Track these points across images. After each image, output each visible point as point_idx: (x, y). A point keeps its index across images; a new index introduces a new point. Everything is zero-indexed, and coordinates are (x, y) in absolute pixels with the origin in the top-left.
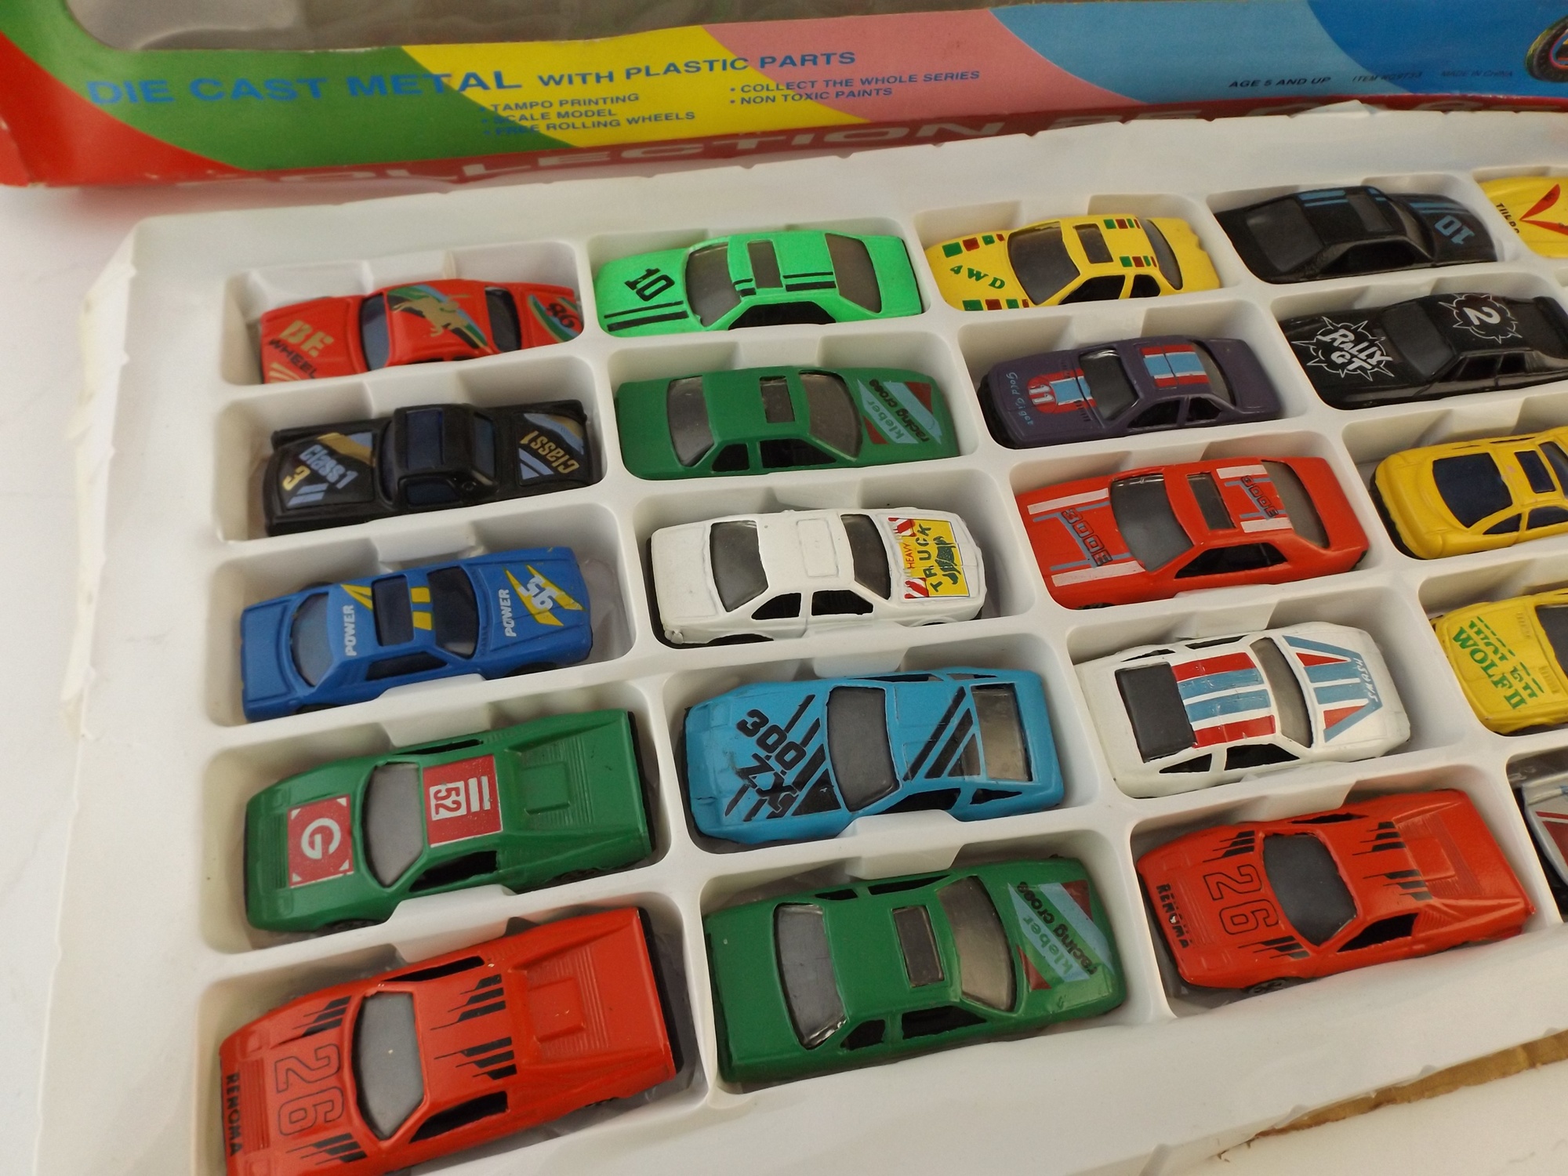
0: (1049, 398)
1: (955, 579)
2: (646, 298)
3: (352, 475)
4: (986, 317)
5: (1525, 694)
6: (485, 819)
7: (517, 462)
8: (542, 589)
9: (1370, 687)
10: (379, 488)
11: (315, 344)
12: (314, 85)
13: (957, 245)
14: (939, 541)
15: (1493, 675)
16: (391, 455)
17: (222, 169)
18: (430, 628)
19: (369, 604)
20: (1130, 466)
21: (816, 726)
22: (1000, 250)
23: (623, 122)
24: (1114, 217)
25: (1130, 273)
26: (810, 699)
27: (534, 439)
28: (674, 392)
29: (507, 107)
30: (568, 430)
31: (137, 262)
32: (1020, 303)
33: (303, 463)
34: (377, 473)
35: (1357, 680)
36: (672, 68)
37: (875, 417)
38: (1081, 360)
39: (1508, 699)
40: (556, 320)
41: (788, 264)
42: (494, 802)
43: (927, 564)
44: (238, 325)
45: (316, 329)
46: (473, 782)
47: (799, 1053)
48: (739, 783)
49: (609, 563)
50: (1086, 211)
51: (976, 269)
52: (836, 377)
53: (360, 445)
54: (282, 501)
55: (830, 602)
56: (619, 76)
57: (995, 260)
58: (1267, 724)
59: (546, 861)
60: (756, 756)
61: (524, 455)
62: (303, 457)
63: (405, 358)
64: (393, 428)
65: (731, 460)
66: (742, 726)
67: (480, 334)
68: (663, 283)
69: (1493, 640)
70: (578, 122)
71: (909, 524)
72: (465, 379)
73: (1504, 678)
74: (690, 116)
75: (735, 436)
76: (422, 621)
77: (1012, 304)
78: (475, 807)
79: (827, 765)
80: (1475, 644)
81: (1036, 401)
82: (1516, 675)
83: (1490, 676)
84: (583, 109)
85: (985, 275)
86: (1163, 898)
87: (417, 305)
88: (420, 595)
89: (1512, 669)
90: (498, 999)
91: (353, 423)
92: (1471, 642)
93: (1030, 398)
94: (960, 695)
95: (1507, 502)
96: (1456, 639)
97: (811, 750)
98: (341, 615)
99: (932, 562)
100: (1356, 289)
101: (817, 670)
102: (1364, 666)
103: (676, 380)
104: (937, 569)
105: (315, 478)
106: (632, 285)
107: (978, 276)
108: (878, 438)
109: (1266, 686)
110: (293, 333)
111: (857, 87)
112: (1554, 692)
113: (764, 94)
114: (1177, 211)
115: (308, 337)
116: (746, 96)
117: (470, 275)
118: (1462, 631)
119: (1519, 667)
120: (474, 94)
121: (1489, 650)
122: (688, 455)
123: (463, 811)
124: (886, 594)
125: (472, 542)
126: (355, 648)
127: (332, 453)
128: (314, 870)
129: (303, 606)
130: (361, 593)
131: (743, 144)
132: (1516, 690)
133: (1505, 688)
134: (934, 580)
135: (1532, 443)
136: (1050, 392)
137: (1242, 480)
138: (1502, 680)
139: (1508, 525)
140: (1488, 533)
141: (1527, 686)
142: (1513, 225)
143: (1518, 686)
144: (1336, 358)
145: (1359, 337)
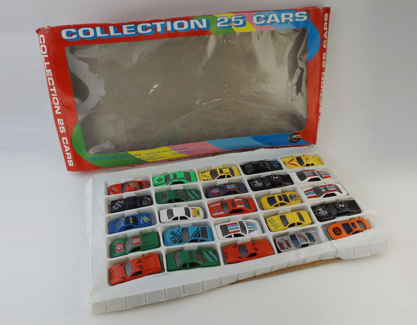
0: (214, 192)
1: (199, 215)
2: (159, 182)
3: (122, 206)
4: (206, 181)
6: (139, 243)
7: (142, 203)
8: (146, 218)
9: (256, 227)
10: (125, 207)
11: (116, 190)
12: (116, 157)
13: (203, 172)
14: (197, 210)
16: (127, 203)
17: (102, 168)
18: (132, 222)
19: (125, 220)
20: (225, 200)
21: (180, 232)
22: (209, 172)
23: (156, 159)
24: (224, 167)
25: (226, 175)
26: (179, 230)
27: (145, 200)
28: (163, 194)
29: (141, 158)
30: (149, 199)
31: (93, 181)
32: (211, 179)
33: (115, 205)
34: (125, 205)
35: (254, 226)
36: (163, 151)
37: (190, 195)
38: (219, 187)
39: (275, 228)
40: (147, 185)
41: (178, 176)
42: (140, 241)
43: (195, 213)
44: (106, 188)
45: (116, 188)
46: (138, 239)
47: (176, 268)
48: (170, 240)
49: (154, 216)
50: (221, 166)
51: (205, 175)
52: (184, 190)
53: (122, 202)
54: (113, 209)
55: (182, 218)
56: (156, 153)
57: (208, 174)
58: (239, 231)
59: (146, 248)
60: (172, 237)
61: (143, 202)
62: (115, 204)
63: (128, 191)
64: (127, 199)
65: (170, 201)
66: (171, 233)
67: (138, 187)
68: (162, 180)
69: (273, 220)
70: (150, 159)
71: (194, 208)
72: (135, 193)
74: (165, 157)
75: (170, 198)
76: (131, 222)
77: (210, 180)
78: (138, 242)
79: (181, 237)
80: (271, 221)
81: (212, 192)
83: (273, 225)
84: (151, 157)
86: (225, 253)
87: (130, 184)
88: (131, 219)
90: (141, 261)
91: (121, 200)
93: (211, 192)
94: (198, 228)
95: (276, 202)
96: (269, 221)
97: (179, 236)
98: (121, 221)
99: (196, 213)
100: (260, 175)
101: (181, 227)
102: (255, 225)
103: (163, 192)
104: (197, 214)
105: (117, 206)
106: (157, 180)
107: (206, 176)
108: (190, 198)
109: (239, 226)
110: (113, 189)
111: (188, 152)
112: (281, 227)
113: (176, 154)
114: (235, 166)
115: (115, 189)
116: (173, 154)
117: (136, 180)
118: (269, 220)
119: (277, 224)
120: (136, 157)
121: (273, 222)
122: (164, 201)
123: (137, 242)
124: (190, 217)
125: (137, 213)
126: (123, 225)
127: (119, 203)
128: (119, 251)
129: (116, 221)
130: (124, 219)
131: (173, 160)
134: (196, 215)
135: (281, 195)
136: (214, 191)
137: (238, 201)
138: (274, 226)
139: (277, 206)
140: (274, 207)
141: (278, 226)
142: (285, 164)
143: (276, 226)
144: (255, 184)
145: (259, 182)
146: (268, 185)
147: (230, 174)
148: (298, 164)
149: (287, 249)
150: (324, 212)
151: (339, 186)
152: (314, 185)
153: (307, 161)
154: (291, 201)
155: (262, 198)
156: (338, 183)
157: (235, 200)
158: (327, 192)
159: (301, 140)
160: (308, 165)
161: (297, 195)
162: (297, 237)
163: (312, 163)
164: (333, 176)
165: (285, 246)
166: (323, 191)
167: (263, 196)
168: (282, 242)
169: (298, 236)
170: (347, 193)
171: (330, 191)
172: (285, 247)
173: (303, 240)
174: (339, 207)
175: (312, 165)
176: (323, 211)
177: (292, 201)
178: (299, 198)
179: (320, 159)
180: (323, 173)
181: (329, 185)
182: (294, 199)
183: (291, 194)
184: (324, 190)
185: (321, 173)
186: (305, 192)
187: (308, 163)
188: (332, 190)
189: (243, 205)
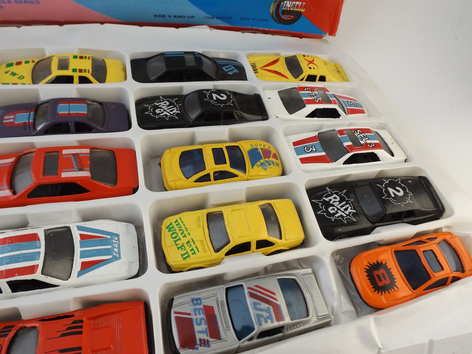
0: (12, 120)
5: (190, 253)
9: (116, 250)
13: (13, 63)
15: (178, 244)
25: (77, 75)
38: (39, 106)
39: (182, 255)
50: (70, 51)
51: (15, 72)
57: (26, 69)
69: (183, 228)
73: (183, 245)
77: (23, 84)
80: (175, 230)
82: (189, 244)
83: (177, 245)
85: (18, 74)
89: (187, 241)
92: (173, 229)
93: (4, 120)
96: (167, 228)
107: (15, 75)
118: (171, 224)
119: (191, 241)
121: (180, 232)
132: (187, 251)
133: (182, 250)
135: (223, 146)
136: (14, 119)
137: (73, 154)
138: (181, 247)
139: (206, 179)
140: (195, 182)
141: (192, 250)
142: (255, 71)
143: (188, 249)
144: (157, 111)
145: (171, 104)
146: (193, 116)
147: (89, 76)
148: (288, 73)
149: (205, 345)
150: (344, 207)
151: (384, 134)
152: (321, 127)
153: (310, 68)
154: (252, 168)
155: (167, 151)
156: (384, 127)
158: (356, 150)
159: (303, 18)
160: (311, 78)
161: (273, 151)
162: (249, 301)
163: (323, 74)
164: (368, 112)
165: (199, 332)
166: (346, 144)
167: (170, 147)
168: (193, 313)
169: (252, 295)
170: (404, 154)
171: (366, 146)
172: (199, 336)
173: (265, 314)
174: (389, 195)
175: (323, 79)
176: (341, 205)
177: (255, 167)
178: (277, 159)
179: (340, 69)
180: (348, 102)
181: (364, 131)
182: (262, 161)
183: (255, 147)
184: (350, 143)
185: (341, 99)
186: (295, 144)
187: (312, 72)
188: (370, 144)
189: (89, 169)
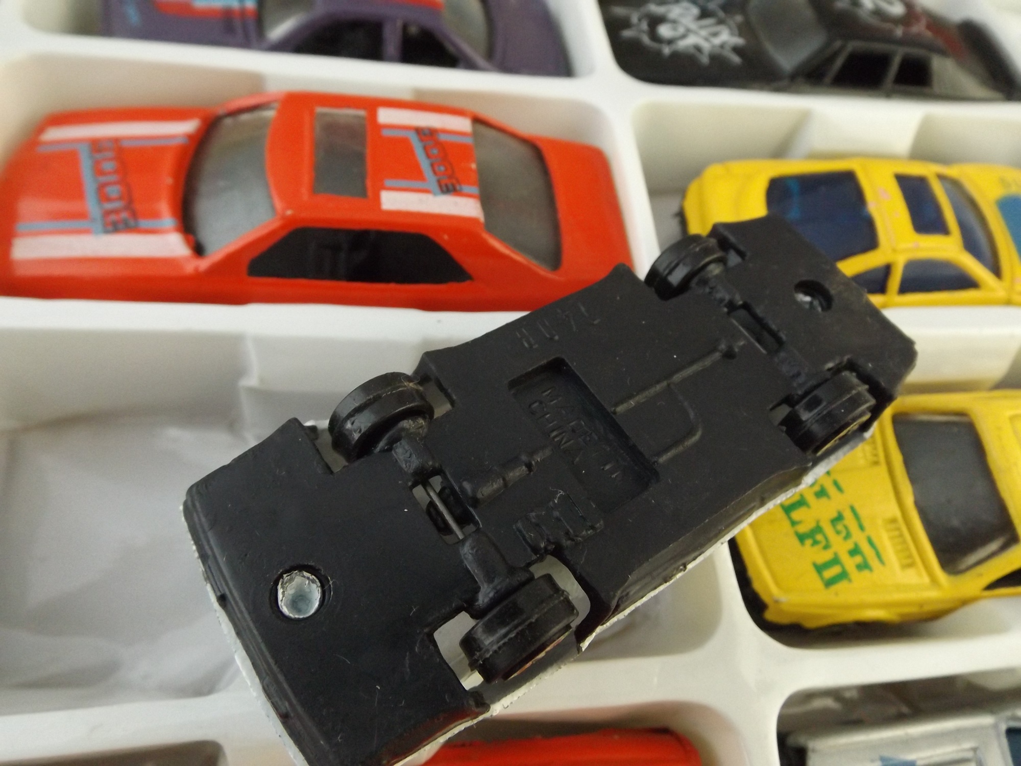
5: (850, 563)
39: (820, 568)
73: (818, 529)
82: (840, 527)
83: (794, 523)
89: (835, 515)
95: (870, 242)
112: (909, 565)
119: (848, 515)
132: (836, 554)
133: (816, 548)
135: (929, 173)
137: (419, 131)
138: (811, 537)
141: (856, 550)
143: (841, 547)
155: (717, 169)
157: (385, 116)
183: (1014, 188)
189: (474, 190)
